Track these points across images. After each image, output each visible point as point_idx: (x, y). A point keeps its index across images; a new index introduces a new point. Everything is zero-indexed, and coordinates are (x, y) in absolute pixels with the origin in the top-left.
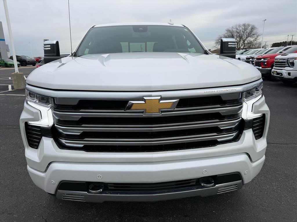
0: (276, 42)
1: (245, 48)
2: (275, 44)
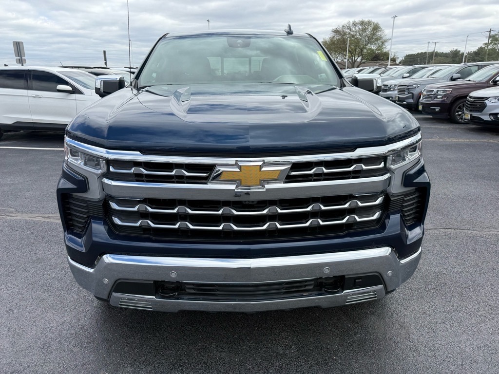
1: (363, 61)
2: (409, 55)
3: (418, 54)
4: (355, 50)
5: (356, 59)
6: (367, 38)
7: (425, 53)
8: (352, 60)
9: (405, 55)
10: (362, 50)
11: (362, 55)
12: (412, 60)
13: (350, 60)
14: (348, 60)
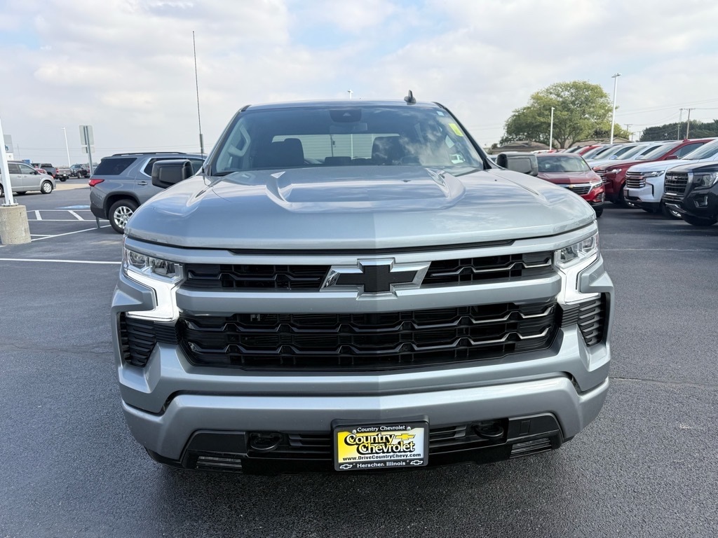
0: (654, 126)
2: (651, 129)
3: (665, 127)
7: (676, 124)
9: (645, 129)
11: (575, 130)
12: (655, 135)
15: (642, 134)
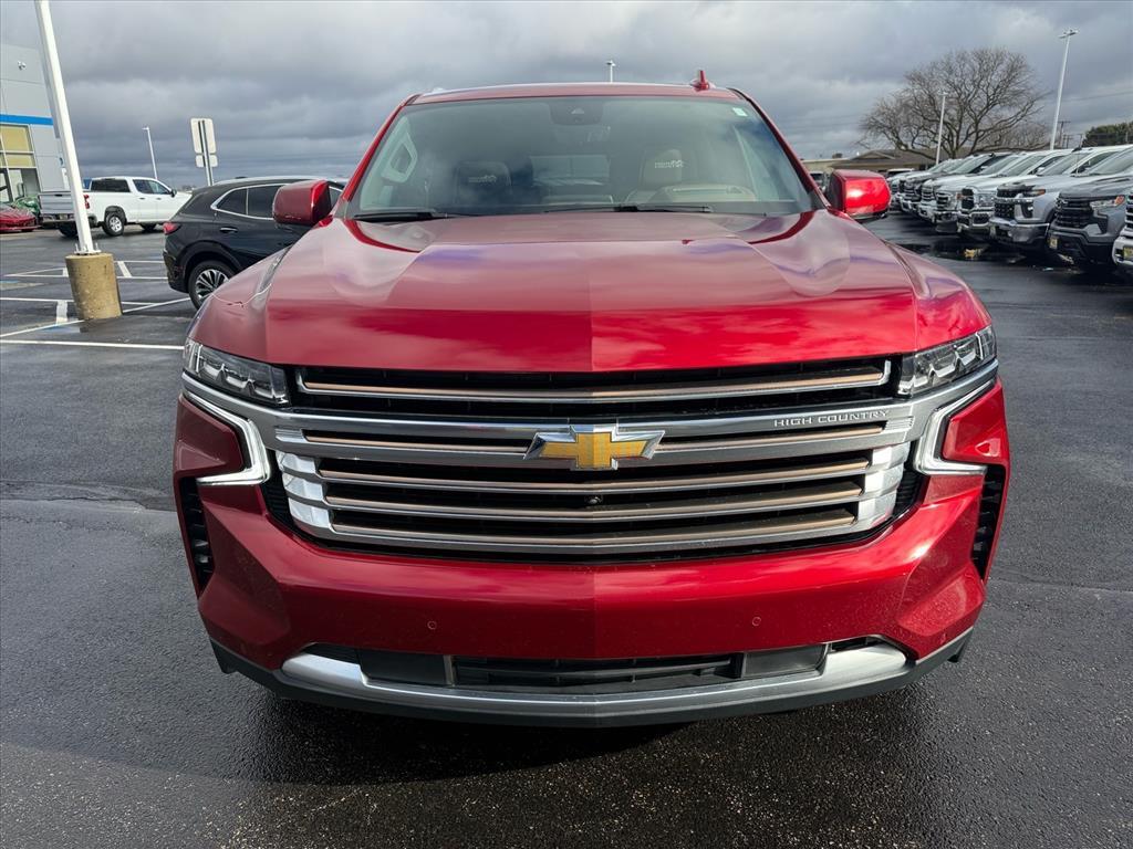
1: (979, 146)
2: (1098, 129)
4: (960, 121)
5: (961, 142)
6: (991, 91)
8: (952, 146)
9: (1090, 130)
10: (977, 122)
11: (977, 131)
13: (947, 146)
14: (942, 145)
15: (1084, 137)
